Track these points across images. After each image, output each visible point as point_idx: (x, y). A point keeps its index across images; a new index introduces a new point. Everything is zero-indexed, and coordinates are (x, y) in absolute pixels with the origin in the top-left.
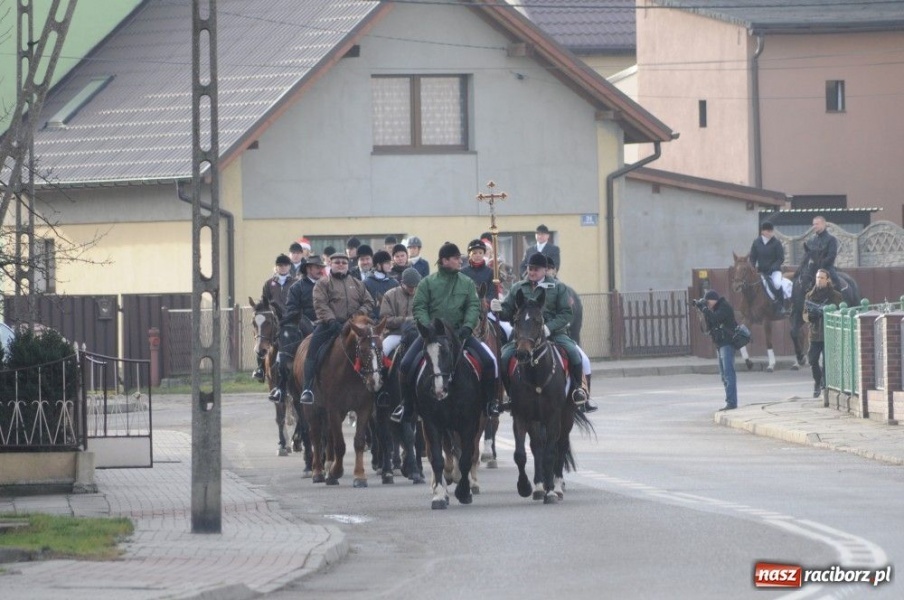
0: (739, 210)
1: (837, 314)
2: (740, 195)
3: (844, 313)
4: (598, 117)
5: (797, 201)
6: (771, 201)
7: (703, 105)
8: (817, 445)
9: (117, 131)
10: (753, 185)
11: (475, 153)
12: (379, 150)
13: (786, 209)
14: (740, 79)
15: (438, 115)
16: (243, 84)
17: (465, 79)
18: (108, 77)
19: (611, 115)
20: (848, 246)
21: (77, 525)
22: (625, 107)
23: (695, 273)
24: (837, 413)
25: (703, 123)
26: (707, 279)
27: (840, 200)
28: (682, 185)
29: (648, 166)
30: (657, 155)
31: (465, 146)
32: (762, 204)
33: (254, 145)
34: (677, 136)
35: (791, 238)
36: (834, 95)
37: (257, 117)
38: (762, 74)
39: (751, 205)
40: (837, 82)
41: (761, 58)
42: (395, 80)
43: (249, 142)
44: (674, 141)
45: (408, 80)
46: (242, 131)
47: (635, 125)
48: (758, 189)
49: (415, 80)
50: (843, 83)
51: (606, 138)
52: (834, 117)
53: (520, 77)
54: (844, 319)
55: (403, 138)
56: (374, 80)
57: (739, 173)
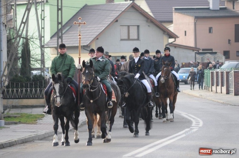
0: (191, 51)
1: (207, 71)
2: (192, 49)
3: (208, 71)
4: (164, 34)
5: (203, 50)
6: (197, 50)
7: (185, 32)
8: (201, 97)
9: (72, 36)
10: (195, 47)
11: (140, 40)
12: (122, 40)
13: (201, 51)
14: (192, 27)
15: (133, 33)
16: (95, 27)
17: (138, 26)
18: (71, 26)
19: (166, 33)
20: (212, 58)
21: (32, 116)
22: (169, 31)
23: (182, 63)
24: (206, 91)
25: (185, 35)
26: (184, 65)
27: (211, 50)
28: (180, 46)
29: (173, 43)
30: (175, 41)
31: (138, 39)
32: (196, 50)
33: (98, 39)
34: (179, 37)
35: (201, 57)
36: (210, 30)
37: (98, 33)
38: (197, 26)
39: (193, 50)
40: (211, 28)
41: (197, 23)
42: (125, 26)
43: (97, 38)
44: (178, 38)
45: (127, 26)
46: (95, 36)
47: (171, 35)
48: (196, 48)
49: (129, 26)
50: (212, 28)
51: (165, 37)
52: (210, 34)
53: (149, 26)
54: (208, 72)
55: (126, 38)
56: (121, 26)
57: (192, 45)
